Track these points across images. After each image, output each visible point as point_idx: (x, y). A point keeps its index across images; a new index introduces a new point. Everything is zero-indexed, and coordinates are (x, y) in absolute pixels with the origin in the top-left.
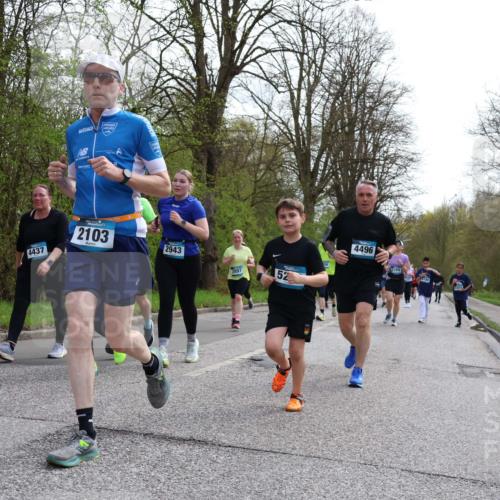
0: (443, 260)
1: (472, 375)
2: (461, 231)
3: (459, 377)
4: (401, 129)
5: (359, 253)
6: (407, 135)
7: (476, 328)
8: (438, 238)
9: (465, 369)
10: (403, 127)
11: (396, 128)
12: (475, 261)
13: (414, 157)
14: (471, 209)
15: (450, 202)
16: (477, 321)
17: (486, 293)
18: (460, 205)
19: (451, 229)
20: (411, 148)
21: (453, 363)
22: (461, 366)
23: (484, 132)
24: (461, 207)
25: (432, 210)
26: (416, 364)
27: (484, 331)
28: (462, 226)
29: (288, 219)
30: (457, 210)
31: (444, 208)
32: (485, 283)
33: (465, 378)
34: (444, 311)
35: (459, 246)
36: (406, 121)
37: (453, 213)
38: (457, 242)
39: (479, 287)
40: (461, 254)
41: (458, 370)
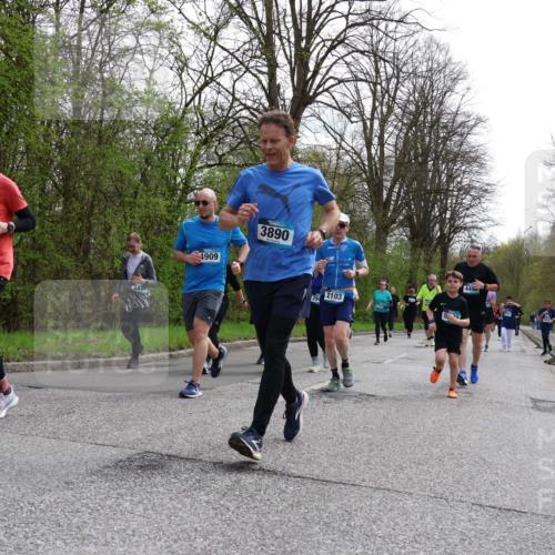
1: (545, 410)
2: (536, 264)
3: (532, 411)
4: (475, 160)
5: (468, 292)
6: (481, 165)
7: (549, 362)
8: (512, 270)
9: (538, 403)
10: (478, 157)
11: (473, 159)
13: (489, 188)
14: (546, 242)
19: (525, 261)
20: (485, 179)
21: (526, 396)
22: (534, 400)
25: (506, 242)
26: (488, 398)
28: (537, 259)
29: (453, 283)
31: (518, 240)
33: (538, 412)
34: (519, 345)
35: (534, 278)
36: (480, 152)
37: (527, 245)
38: (532, 275)
40: (535, 288)
41: (531, 405)
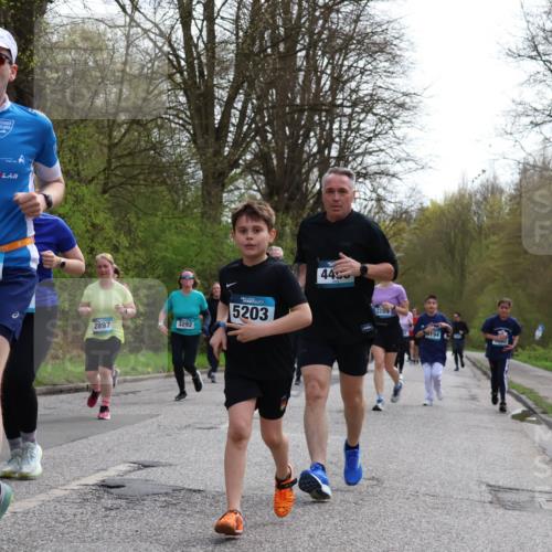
0: (461, 293)
1: (516, 506)
2: (494, 238)
3: (491, 509)
4: (382, 48)
5: (329, 281)
6: (393, 59)
7: (521, 417)
8: (451, 251)
9: (500, 495)
10: (386, 43)
11: (377, 46)
12: (520, 291)
13: (408, 100)
14: (512, 198)
15: (474, 184)
16: (525, 404)
17: (540, 350)
18: (493, 190)
19: (475, 234)
20: (401, 83)
21: (480, 482)
22: (495, 489)
23: (537, 55)
24: (492, 193)
25: (440, 199)
26: (411, 487)
27: (538, 422)
28: (496, 228)
29: (250, 234)
30: (485, 199)
31: (462, 196)
32: (539, 334)
33: (501, 511)
34: (465, 386)
35: (491, 265)
36: (392, 33)
37: (478, 204)
38: (487, 258)
39: (528, 342)
40: (494, 281)
41: (488, 497)
